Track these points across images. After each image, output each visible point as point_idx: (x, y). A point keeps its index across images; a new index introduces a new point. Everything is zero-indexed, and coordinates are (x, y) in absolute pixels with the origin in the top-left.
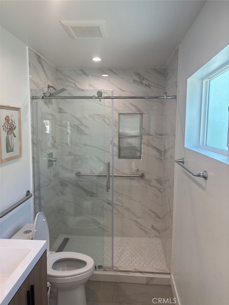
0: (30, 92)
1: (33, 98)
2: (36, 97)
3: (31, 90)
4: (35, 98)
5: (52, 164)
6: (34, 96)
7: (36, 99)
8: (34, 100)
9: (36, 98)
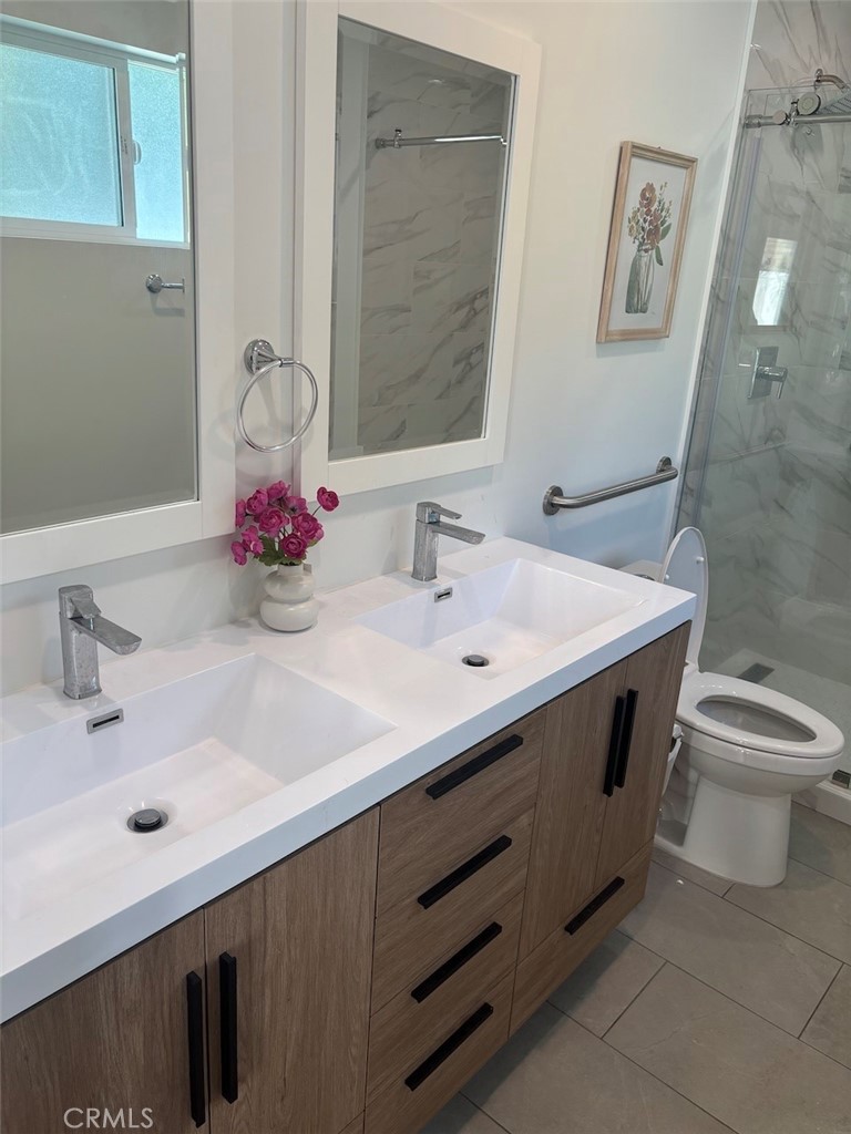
0: (743, 101)
1: (748, 124)
2: (760, 117)
3: (749, 92)
4: (756, 121)
5: (767, 392)
6: (756, 116)
7: (759, 125)
8: (750, 130)
9: (762, 121)
